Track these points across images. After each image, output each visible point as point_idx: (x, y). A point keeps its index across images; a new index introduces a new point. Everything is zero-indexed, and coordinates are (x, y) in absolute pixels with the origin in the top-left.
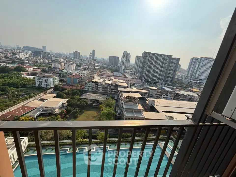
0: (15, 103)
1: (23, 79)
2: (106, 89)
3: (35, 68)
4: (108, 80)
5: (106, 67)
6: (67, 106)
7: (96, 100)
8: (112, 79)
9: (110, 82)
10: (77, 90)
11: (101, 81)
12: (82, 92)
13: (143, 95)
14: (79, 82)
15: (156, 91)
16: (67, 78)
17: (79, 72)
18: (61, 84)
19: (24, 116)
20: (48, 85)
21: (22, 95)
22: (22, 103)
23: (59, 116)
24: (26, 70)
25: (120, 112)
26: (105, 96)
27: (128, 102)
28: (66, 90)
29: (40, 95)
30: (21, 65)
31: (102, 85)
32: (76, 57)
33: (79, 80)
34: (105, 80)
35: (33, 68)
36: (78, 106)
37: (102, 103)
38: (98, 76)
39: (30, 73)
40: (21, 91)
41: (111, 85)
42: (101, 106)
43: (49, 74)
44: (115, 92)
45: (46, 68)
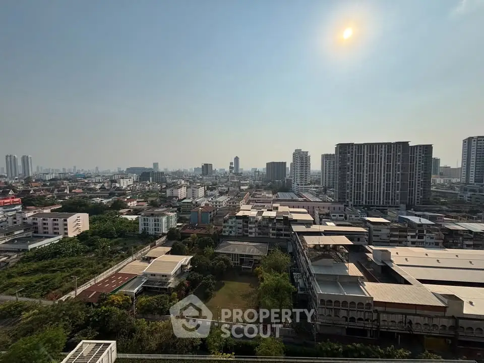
0: (106, 268)
1: (122, 222)
2: (266, 230)
3: (140, 201)
4: (268, 210)
5: (263, 185)
6: (191, 271)
7: (247, 256)
8: (277, 208)
9: (273, 214)
10: (209, 235)
11: (253, 213)
12: (219, 238)
13: (356, 239)
14: (212, 220)
15: (386, 227)
16: (190, 214)
17: (212, 199)
18: (180, 226)
19: (117, 293)
20: (159, 231)
21: (117, 252)
22: (116, 266)
23: (175, 294)
24: (126, 205)
25: (305, 284)
26: (266, 247)
27: (320, 259)
28: (189, 237)
29: (144, 250)
30: (121, 198)
31: (257, 221)
32: (207, 174)
33: (212, 216)
34: (262, 210)
35: (138, 202)
36: (212, 270)
37: (259, 262)
38: (248, 204)
39: (132, 210)
40: (117, 243)
41: (275, 221)
42: (258, 271)
43: (160, 210)
44: (285, 235)
45: (156, 200)
